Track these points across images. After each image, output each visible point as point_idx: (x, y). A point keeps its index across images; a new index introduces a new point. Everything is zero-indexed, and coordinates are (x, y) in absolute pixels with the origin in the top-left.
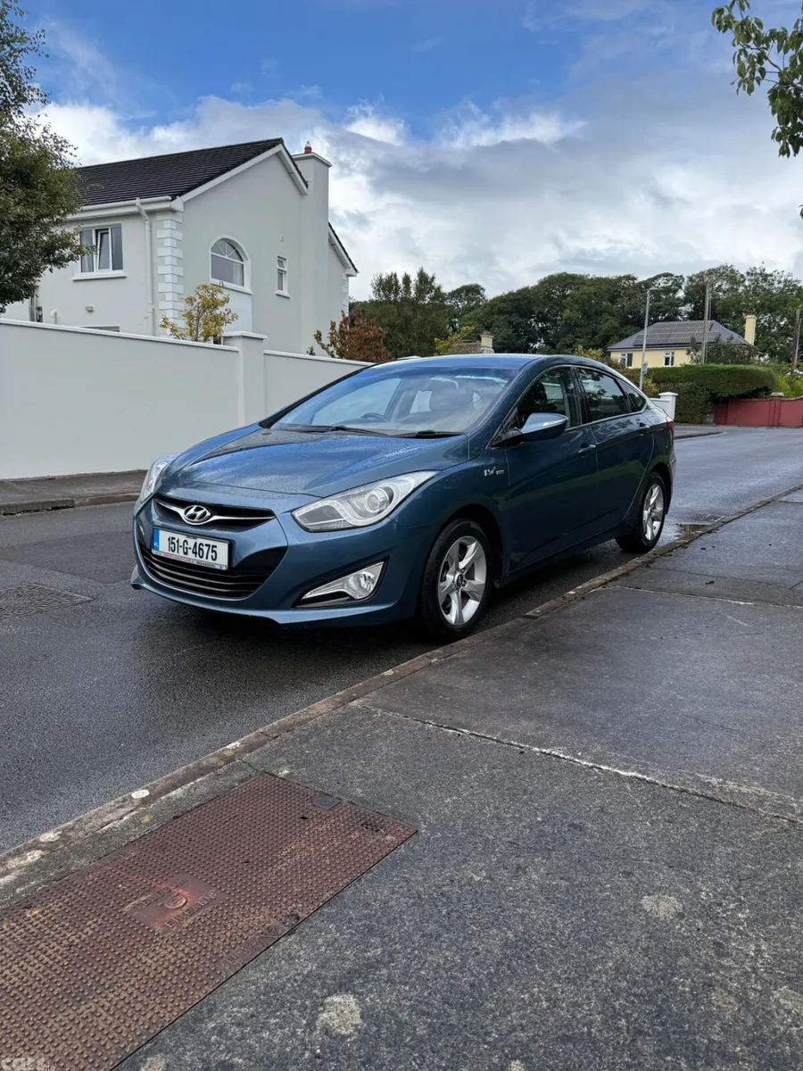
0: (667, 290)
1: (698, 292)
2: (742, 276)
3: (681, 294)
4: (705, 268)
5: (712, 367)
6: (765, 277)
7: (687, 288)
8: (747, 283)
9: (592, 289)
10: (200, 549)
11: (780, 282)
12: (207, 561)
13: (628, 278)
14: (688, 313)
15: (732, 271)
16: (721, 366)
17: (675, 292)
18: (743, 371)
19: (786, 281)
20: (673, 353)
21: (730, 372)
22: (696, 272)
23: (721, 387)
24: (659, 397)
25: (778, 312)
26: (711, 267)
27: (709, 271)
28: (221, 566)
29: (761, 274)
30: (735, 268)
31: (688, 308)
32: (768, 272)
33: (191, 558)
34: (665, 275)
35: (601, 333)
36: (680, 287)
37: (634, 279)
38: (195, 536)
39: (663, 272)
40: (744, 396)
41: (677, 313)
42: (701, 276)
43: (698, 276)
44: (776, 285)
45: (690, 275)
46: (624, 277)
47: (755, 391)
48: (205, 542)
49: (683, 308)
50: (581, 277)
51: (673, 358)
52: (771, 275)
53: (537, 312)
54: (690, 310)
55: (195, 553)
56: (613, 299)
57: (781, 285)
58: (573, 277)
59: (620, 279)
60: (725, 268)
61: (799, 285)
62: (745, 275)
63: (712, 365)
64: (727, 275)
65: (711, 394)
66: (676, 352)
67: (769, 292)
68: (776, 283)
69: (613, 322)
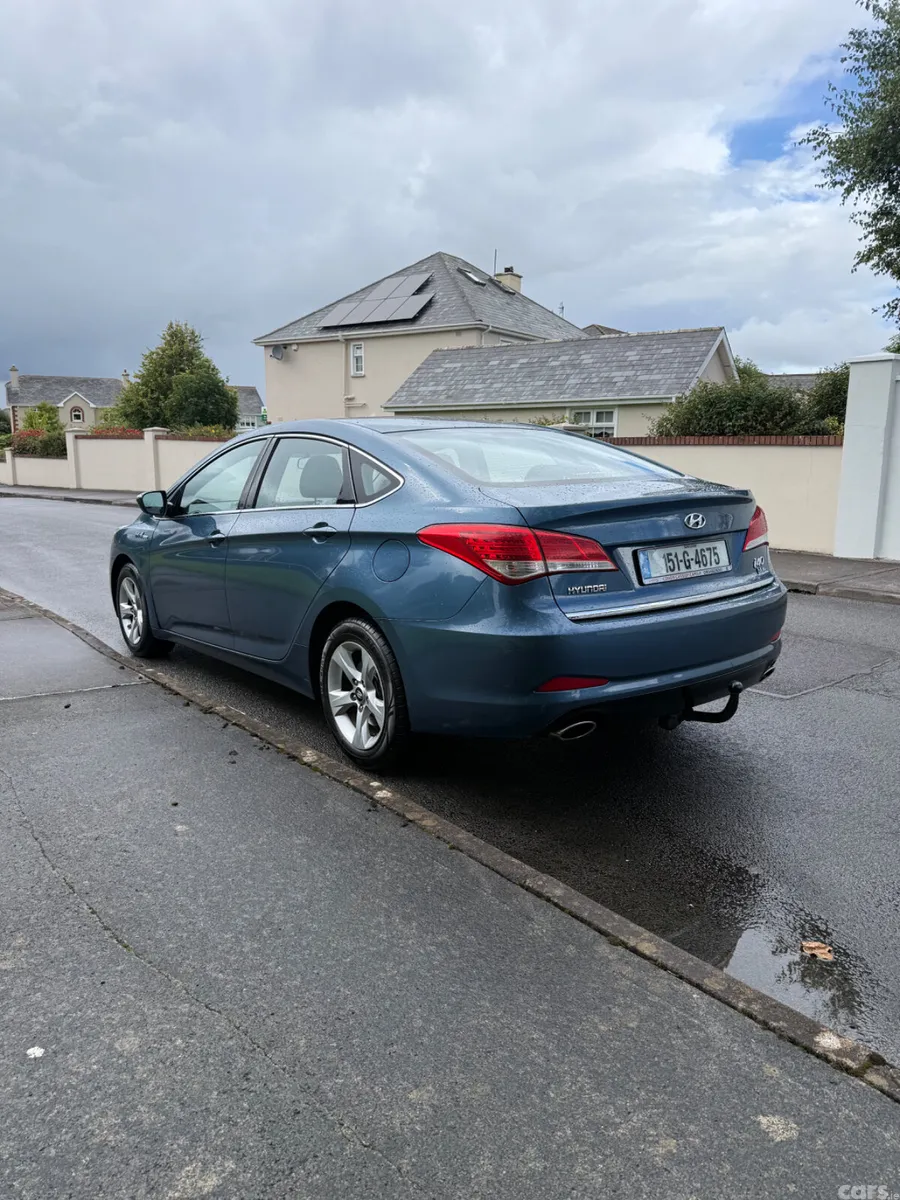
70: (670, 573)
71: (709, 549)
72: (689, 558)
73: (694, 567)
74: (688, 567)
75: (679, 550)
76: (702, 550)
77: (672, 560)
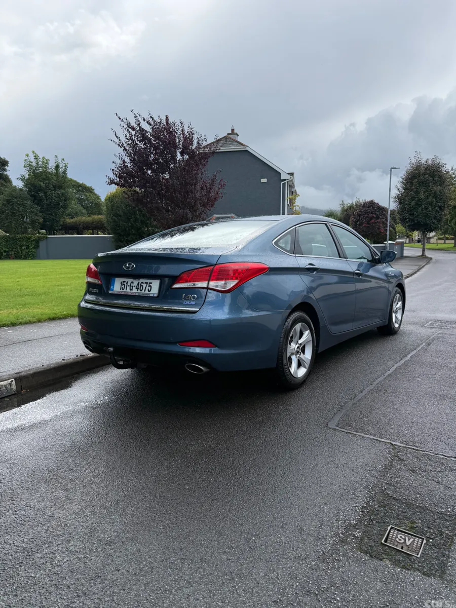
70: (122, 290)
71: (146, 283)
72: (133, 285)
73: (135, 290)
74: (131, 290)
75: (129, 280)
76: (143, 283)
77: (124, 285)
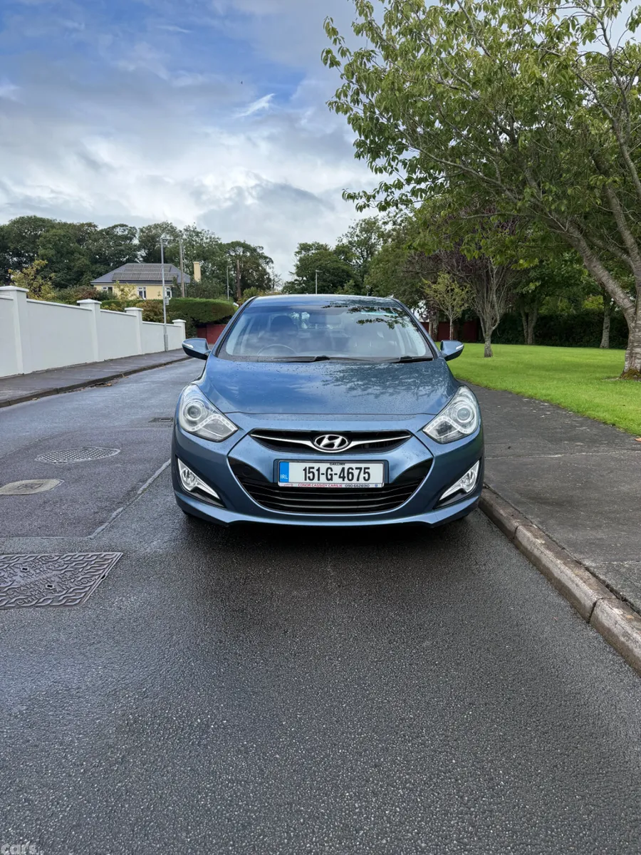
0: (125, 238)
1: (149, 241)
2: (181, 231)
3: (136, 242)
4: (152, 223)
5: (192, 300)
6: (197, 234)
7: (140, 237)
8: (184, 237)
9: (61, 232)
10: (348, 473)
11: (207, 239)
12: (360, 482)
13: (90, 225)
14: (142, 257)
15: (172, 227)
16: (198, 299)
17: (131, 239)
18: (214, 304)
19: (211, 238)
20: (145, 288)
21: (206, 304)
22: (145, 226)
23: (201, 315)
24: (173, 323)
25: (210, 260)
26: (157, 223)
27: (155, 225)
28: (376, 484)
29: (194, 231)
30: (174, 225)
31: (143, 253)
32: (198, 230)
33: (337, 482)
34: (122, 226)
35: (75, 269)
36: (135, 236)
37: (95, 226)
38: (342, 462)
39: (119, 223)
40: (216, 322)
41: (136, 256)
42: (149, 228)
43: (147, 229)
44: (205, 240)
45: (141, 227)
46: (87, 224)
47: (224, 319)
48: (354, 466)
49: (139, 253)
50: (49, 221)
51: (145, 292)
52: (201, 233)
53: (12, 247)
54: (144, 255)
55: (344, 478)
56: (80, 241)
57: (208, 240)
58: (42, 220)
59: (83, 225)
60: (167, 224)
61: (219, 242)
62: (183, 231)
63: (191, 298)
64: (169, 230)
65: (194, 320)
66: (146, 287)
67: (201, 245)
68: (204, 238)
69: (85, 261)
